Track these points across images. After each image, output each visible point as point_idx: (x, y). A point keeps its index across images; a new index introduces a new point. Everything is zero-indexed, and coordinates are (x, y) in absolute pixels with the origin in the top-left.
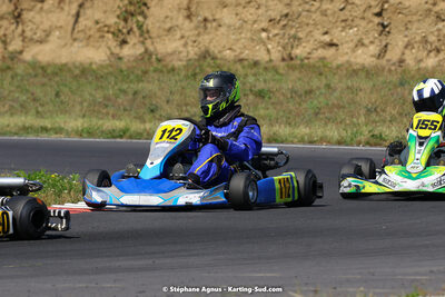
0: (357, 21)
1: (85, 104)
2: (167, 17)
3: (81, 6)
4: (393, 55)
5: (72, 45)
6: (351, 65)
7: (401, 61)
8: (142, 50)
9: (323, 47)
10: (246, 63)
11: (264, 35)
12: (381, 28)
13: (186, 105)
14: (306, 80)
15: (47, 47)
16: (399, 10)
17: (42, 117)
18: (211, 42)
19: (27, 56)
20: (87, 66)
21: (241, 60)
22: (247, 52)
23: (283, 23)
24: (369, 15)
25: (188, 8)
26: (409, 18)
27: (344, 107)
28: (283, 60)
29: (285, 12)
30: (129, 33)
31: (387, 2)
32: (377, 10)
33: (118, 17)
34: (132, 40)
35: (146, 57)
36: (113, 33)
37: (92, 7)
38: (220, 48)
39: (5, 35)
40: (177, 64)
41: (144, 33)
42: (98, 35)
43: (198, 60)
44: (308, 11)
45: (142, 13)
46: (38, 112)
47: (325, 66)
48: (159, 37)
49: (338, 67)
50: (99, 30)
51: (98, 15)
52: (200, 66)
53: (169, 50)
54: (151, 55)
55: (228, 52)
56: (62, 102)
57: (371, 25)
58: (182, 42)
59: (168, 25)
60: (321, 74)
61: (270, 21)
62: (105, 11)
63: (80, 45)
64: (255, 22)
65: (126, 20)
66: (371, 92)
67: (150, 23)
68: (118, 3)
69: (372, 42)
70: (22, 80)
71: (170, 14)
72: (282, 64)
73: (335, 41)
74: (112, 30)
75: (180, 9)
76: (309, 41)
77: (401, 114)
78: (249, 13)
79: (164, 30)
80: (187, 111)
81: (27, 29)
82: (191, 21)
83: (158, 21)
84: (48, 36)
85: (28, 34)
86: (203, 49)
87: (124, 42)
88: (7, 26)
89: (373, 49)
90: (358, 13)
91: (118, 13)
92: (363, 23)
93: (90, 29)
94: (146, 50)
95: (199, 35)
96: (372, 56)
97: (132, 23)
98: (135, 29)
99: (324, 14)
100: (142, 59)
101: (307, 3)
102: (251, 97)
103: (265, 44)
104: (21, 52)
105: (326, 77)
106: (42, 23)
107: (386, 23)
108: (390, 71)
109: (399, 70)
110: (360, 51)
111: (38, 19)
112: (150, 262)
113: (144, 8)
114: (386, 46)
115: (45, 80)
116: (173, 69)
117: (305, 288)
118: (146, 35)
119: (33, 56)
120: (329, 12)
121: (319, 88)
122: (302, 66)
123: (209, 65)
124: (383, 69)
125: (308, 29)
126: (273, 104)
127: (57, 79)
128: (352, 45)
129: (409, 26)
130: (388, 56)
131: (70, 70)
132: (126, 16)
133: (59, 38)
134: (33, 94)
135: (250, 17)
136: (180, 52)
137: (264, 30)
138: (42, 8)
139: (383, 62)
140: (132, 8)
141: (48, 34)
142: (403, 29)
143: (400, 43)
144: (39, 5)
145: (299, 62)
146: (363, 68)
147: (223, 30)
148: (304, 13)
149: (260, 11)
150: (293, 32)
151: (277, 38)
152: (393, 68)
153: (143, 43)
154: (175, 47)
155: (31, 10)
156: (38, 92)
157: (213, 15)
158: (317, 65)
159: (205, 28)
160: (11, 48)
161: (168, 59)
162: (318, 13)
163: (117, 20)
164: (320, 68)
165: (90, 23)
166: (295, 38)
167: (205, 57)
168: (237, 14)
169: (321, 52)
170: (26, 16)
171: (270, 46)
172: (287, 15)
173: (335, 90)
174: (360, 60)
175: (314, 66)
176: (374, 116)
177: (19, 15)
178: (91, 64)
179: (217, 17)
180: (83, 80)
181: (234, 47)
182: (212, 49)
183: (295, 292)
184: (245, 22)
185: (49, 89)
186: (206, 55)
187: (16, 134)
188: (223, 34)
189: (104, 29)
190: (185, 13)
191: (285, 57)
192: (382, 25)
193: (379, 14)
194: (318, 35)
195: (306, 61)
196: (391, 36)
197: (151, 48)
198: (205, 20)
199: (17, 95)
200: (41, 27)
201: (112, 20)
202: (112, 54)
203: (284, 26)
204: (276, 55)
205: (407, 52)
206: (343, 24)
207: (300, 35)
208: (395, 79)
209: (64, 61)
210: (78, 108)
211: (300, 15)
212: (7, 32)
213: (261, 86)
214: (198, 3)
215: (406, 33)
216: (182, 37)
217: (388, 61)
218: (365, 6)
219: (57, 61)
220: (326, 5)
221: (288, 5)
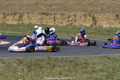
3: (14, 16)
4: (56, 24)
7: (57, 25)
9: (46, 23)
15: (9, 22)
16: (57, 18)
18: (31, 21)
19: (6, 23)
22: (36, 23)
23: (41, 19)
24: (53, 18)
25: (28, 17)
34: (20, 21)
40: (26, 24)
41: (22, 20)
44: (44, 18)
48: (24, 21)
49: (48, 25)
52: (29, 25)
54: (23, 23)
55: (33, 23)
59: (25, 19)
63: (13, 21)
68: (19, 16)
72: (41, 25)
73: (48, 22)
78: (36, 18)
84: (9, 20)
85: (6, 20)
87: (19, 21)
88: (4, 19)
89: (53, 23)
90: (51, 18)
95: (29, 20)
97: (20, 19)
99: (47, 18)
103: (38, 22)
110: (51, 23)
111: (8, 18)
113: (22, 17)
123: (31, 25)
132: (20, 18)
137: (38, 20)
138: (8, 16)
139: (54, 25)
145: (43, 25)
146: (51, 26)
147: (33, 20)
149: (38, 17)
151: (40, 21)
154: (26, 22)
160: (4, 22)
166: (43, 21)
170: (6, 17)
175: (45, 25)
178: (14, 24)
179: (32, 18)
186: (30, 23)
189: (16, 19)
192: (54, 20)
193: (54, 18)
194: (46, 21)
196: (56, 21)
198: (30, 18)
201: (18, 18)
202: (17, 23)
204: (40, 23)
205: (58, 23)
206: (49, 19)
215: (58, 21)
219: (10, 24)
220: (47, 17)
221: (42, 17)
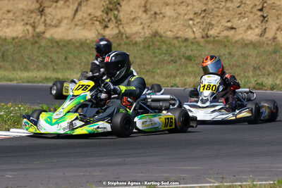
0: (248, 14)
1: (83, 64)
2: (132, 12)
3: (80, 4)
4: (270, 34)
5: (75, 28)
6: (244, 41)
7: (275, 38)
8: (117, 31)
9: (227, 30)
10: (180, 39)
11: (191, 22)
12: (262, 18)
13: (144, 65)
14: (217, 50)
15: (59, 30)
16: (273, 7)
17: (56, 72)
18: (159, 27)
19: (47, 35)
20: (83, 41)
21: (177, 38)
22: (181, 32)
23: (202, 15)
24: (255, 10)
25: (145, 6)
26: (279, 12)
27: (239, 66)
28: (203, 37)
29: (204, 8)
30: (109, 21)
31: (266, 2)
32: (260, 7)
33: (103, 11)
34: (111, 25)
35: (120, 36)
36: (100, 21)
37: (86, 5)
38: (164, 30)
39: (34, 22)
40: (139, 40)
41: (118, 21)
42: (90, 22)
43: (151, 37)
44: (218, 8)
45: (117, 9)
46: (54, 69)
47: (228, 41)
48: (127, 23)
49: (236, 42)
50: (91, 19)
51: (90, 11)
52: (152, 42)
53: (134, 32)
54: (122, 34)
55: (169, 32)
56: (69, 63)
57: (256, 16)
58: (142, 26)
59: (133, 16)
60: (226, 46)
61: (195, 14)
62: (95, 7)
63: (80, 28)
64: (186, 14)
65: (107, 13)
66: (256, 57)
67: (121, 15)
68: (102, 2)
69: (257, 27)
70: (45, 49)
71: (134, 10)
72: (203, 40)
73: (234, 26)
74: (99, 19)
75: (140, 7)
76: (218, 26)
77: (274, 71)
78: (182, 9)
79: (130, 19)
80: (144, 68)
81: (48, 19)
82: (147, 14)
83: (127, 14)
84: (60, 23)
85: (48, 22)
86: (154, 31)
87: (106, 27)
88: (36, 17)
89: (258, 31)
90: (248, 9)
91: (102, 9)
92: (251, 15)
93: (86, 19)
94: (120, 31)
95: (151, 22)
96: (257, 35)
97: (111, 15)
98: (113, 19)
99: (228, 9)
100: (117, 37)
101: (217, 3)
102: (183, 60)
103: (192, 28)
104: (44, 33)
105: (229, 48)
106: (56, 15)
107: (265, 15)
108: (268, 44)
109: (273, 44)
110: (249, 32)
111: (54, 12)
112: (122, 160)
113: (118, 6)
114: (265, 29)
115: (58, 50)
116: (136, 43)
117: (216, 176)
118: (119, 22)
119: (51, 35)
120: (231, 9)
121: (224, 55)
122: (214, 41)
123: (158, 41)
124: (264, 43)
125: (218, 19)
126: (197, 64)
127: (66, 49)
128: (244, 28)
129: (279, 17)
130: (266, 35)
131: (73, 43)
132: (108, 11)
133: (67, 24)
134: (51, 58)
135: (183, 12)
136: (140, 33)
137: (191, 19)
138: (56, 6)
139: (264, 39)
140: (111, 6)
141: (60, 21)
142: (276, 19)
143: (274, 27)
144: (55, 4)
145: (212, 39)
146: (251, 42)
147: (166, 19)
148: (216, 9)
149: (189, 8)
150: (208, 21)
151: (199, 24)
152: (269, 43)
153: (118, 27)
154: (136, 29)
155: (50, 7)
156: (54, 57)
157: (160, 10)
158: (223, 40)
159: (155, 18)
160: (38, 30)
161: (133, 37)
162: (224, 9)
163: (101, 13)
164: (225, 43)
165: (85, 15)
166: (210, 24)
167: (155, 36)
168: (174, 10)
169: (225, 33)
170: (47, 11)
171: (195, 29)
172: (205, 10)
173: (234, 56)
174: (249, 38)
175: (222, 41)
176: (258, 71)
177: (43, 10)
178: (86, 40)
179: (163, 11)
180: (81, 50)
181: (173, 30)
182: (159, 31)
183: (210, 178)
184: (180, 14)
185: (61, 55)
186: (155, 34)
187: (40, 82)
188: (166, 22)
189: (94, 19)
190: (143, 9)
191: (204, 36)
192: (263, 16)
193: (261, 10)
194: (224, 23)
195: (217, 38)
196: (268, 23)
197: (123, 30)
198: (156, 13)
199: (41, 58)
200: (56, 18)
201: (99, 13)
202: (99, 34)
203: (203, 17)
204: (198, 35)
205: (278, 32)
206: (239, 16)
207: (213, 22)
208: (271, 49)
209: (70, 38)
210: (78, 66)
211: (213, 10)
212: (36, 21)
213: (189, 53)
214: (151, 3)
215: (278, 21)
216: (141, 24)
217: (267, 38)
218: (252, 5)
219: (65, 38)
220: (229, 4)
221: (206, 4)
